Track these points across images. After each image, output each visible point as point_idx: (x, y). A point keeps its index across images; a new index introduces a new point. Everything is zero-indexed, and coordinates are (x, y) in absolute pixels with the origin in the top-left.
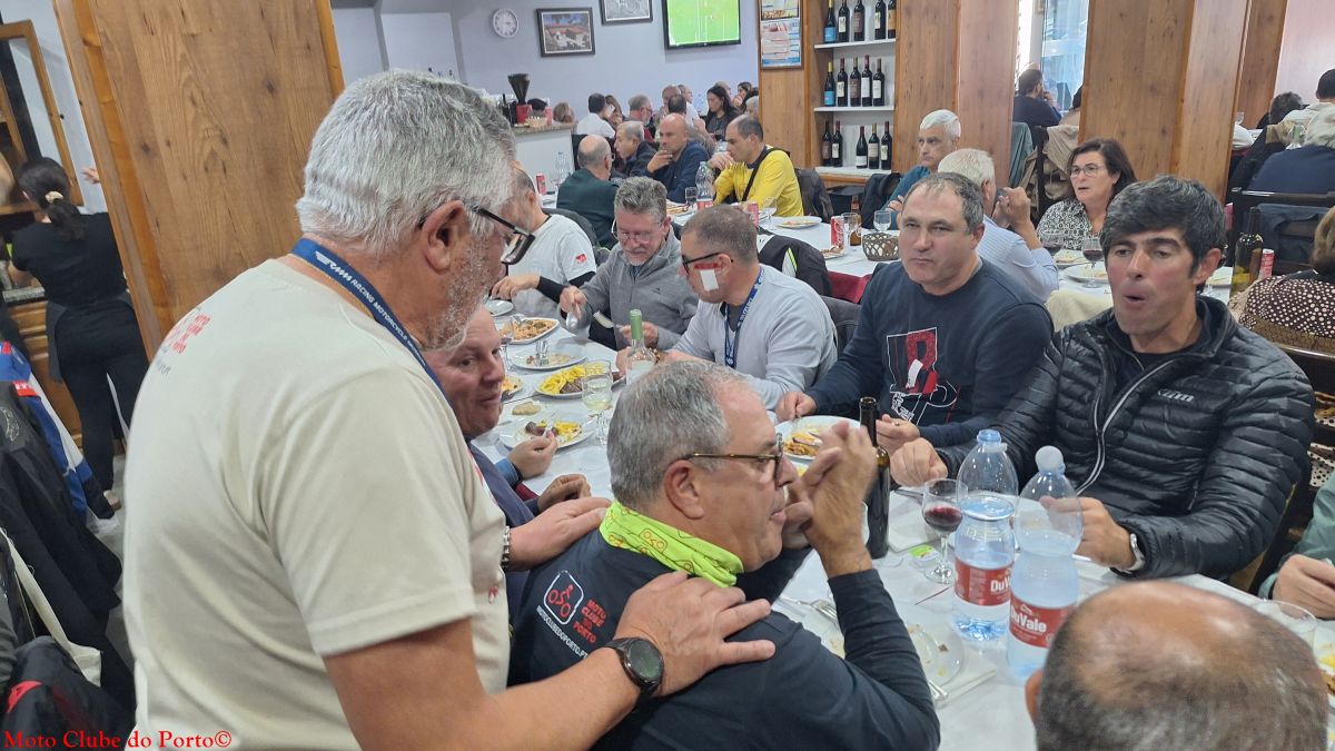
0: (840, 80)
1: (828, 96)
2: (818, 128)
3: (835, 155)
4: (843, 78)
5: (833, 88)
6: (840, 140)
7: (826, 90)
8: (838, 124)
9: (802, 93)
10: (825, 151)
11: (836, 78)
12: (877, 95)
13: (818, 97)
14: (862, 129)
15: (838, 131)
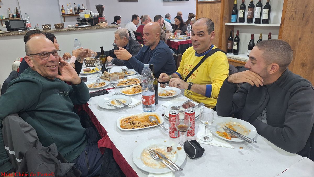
0: (241, 8)
1: (233, 18)
2: (226, 33)
3: (235, 48)
4: (243, 7)
5: (236, 13)
6: (238, 40)
7: (232, 14)
8: (238, 32)
9: (219, 15)
10: (229, 46)
11: (238, 7)
12: (265, 17)
13: (228, 18)
14: (253, 36)
15: (237, 36)
